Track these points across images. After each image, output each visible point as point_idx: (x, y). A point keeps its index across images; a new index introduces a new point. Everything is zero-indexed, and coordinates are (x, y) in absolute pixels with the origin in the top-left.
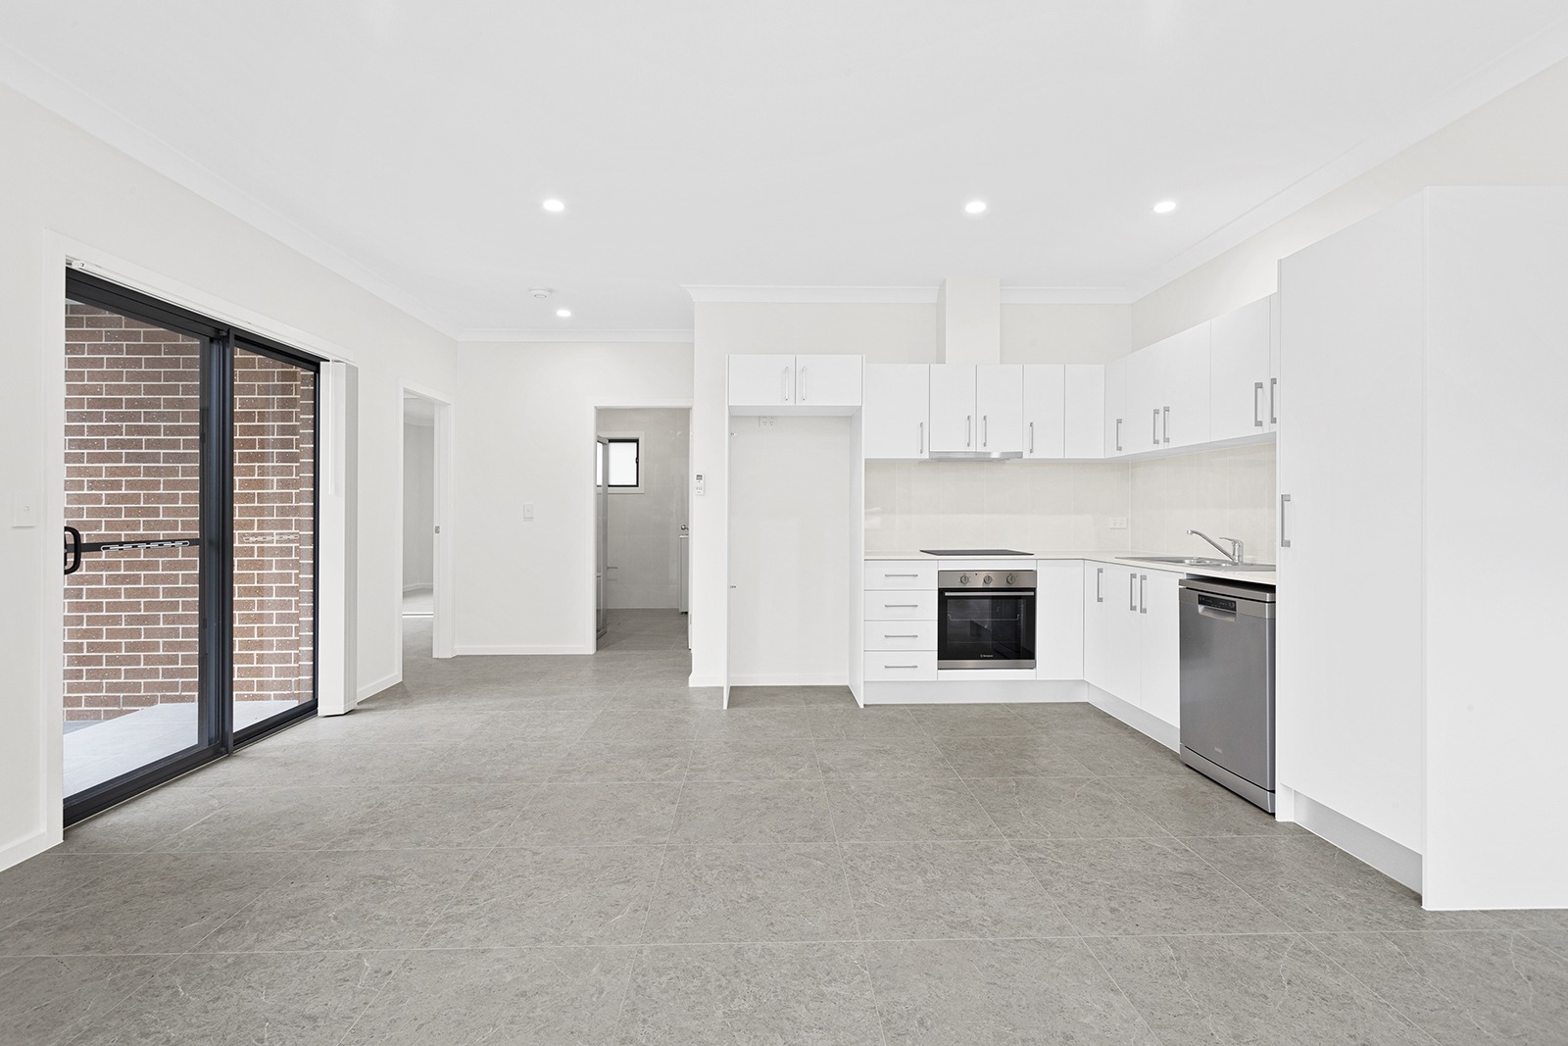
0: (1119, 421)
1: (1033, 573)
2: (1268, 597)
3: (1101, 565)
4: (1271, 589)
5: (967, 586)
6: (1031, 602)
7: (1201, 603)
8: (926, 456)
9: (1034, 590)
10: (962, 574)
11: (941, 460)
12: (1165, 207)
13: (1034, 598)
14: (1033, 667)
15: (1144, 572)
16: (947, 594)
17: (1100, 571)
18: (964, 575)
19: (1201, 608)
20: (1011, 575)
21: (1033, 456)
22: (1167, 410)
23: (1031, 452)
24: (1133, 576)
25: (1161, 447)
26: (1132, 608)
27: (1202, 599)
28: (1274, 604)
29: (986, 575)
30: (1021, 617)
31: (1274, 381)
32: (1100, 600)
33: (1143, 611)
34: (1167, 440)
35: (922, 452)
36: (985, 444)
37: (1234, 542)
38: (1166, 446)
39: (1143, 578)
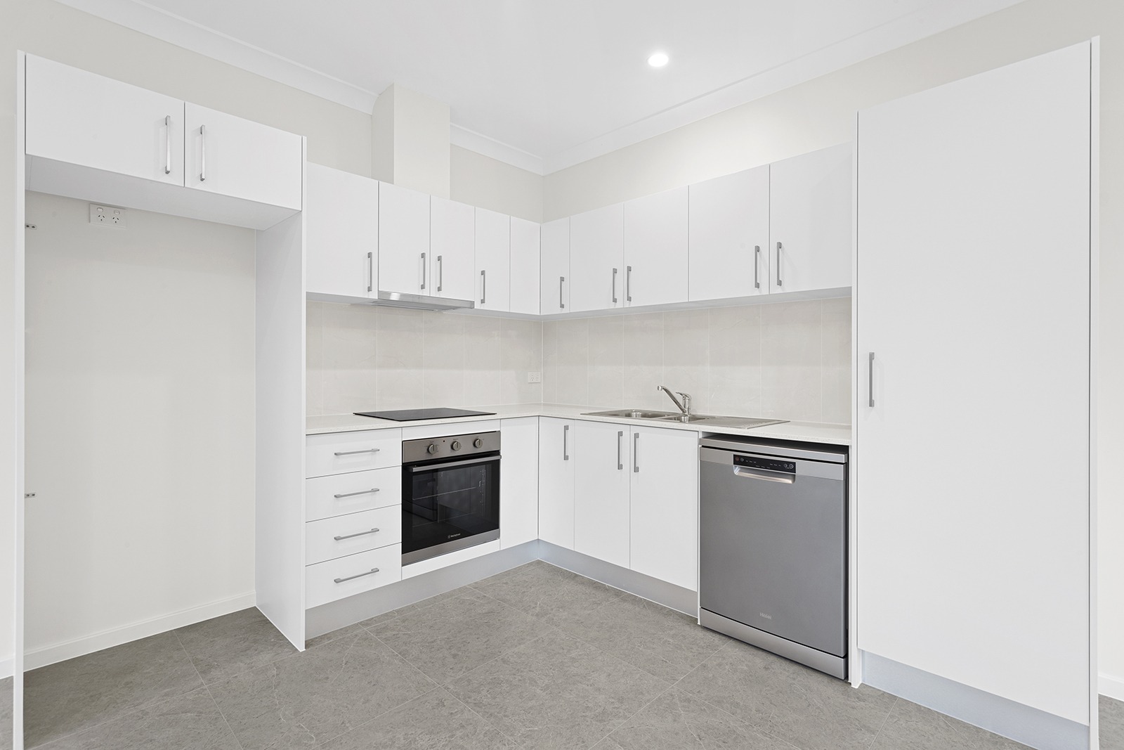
0: (563, 279)
1: (496, 435)
2: (840, 457)
3: (567, 422)
4: (844, 449)
5: (435, 457)
6: (495, 468)
7: (735, 463)
8: (373, 297)
9: (497, 453)
10: (451, 440)
13: (498, 462)
14: (496, 538)
15: (637, 430)
16: (415, 469)
17: (566, 428)
18: (430, 444)
19: (737, 470)
20: (476, 439)
21: (485, 307)
22: (629, 269)
23: (483, 301)
24: (620, 434)
25: (619, 305)
26: (620, 467)
27: (740, 461)
28: (847, 465)
29: (454, 442)
30: (483, 484)
31: (780, 246)
32: (566, 458)
33: (636, 470)
34: (629, 299)
35: (370, 289)
36: (439, 289)
37: (685, 396)
38: (627, 304)
39: (636, 436)
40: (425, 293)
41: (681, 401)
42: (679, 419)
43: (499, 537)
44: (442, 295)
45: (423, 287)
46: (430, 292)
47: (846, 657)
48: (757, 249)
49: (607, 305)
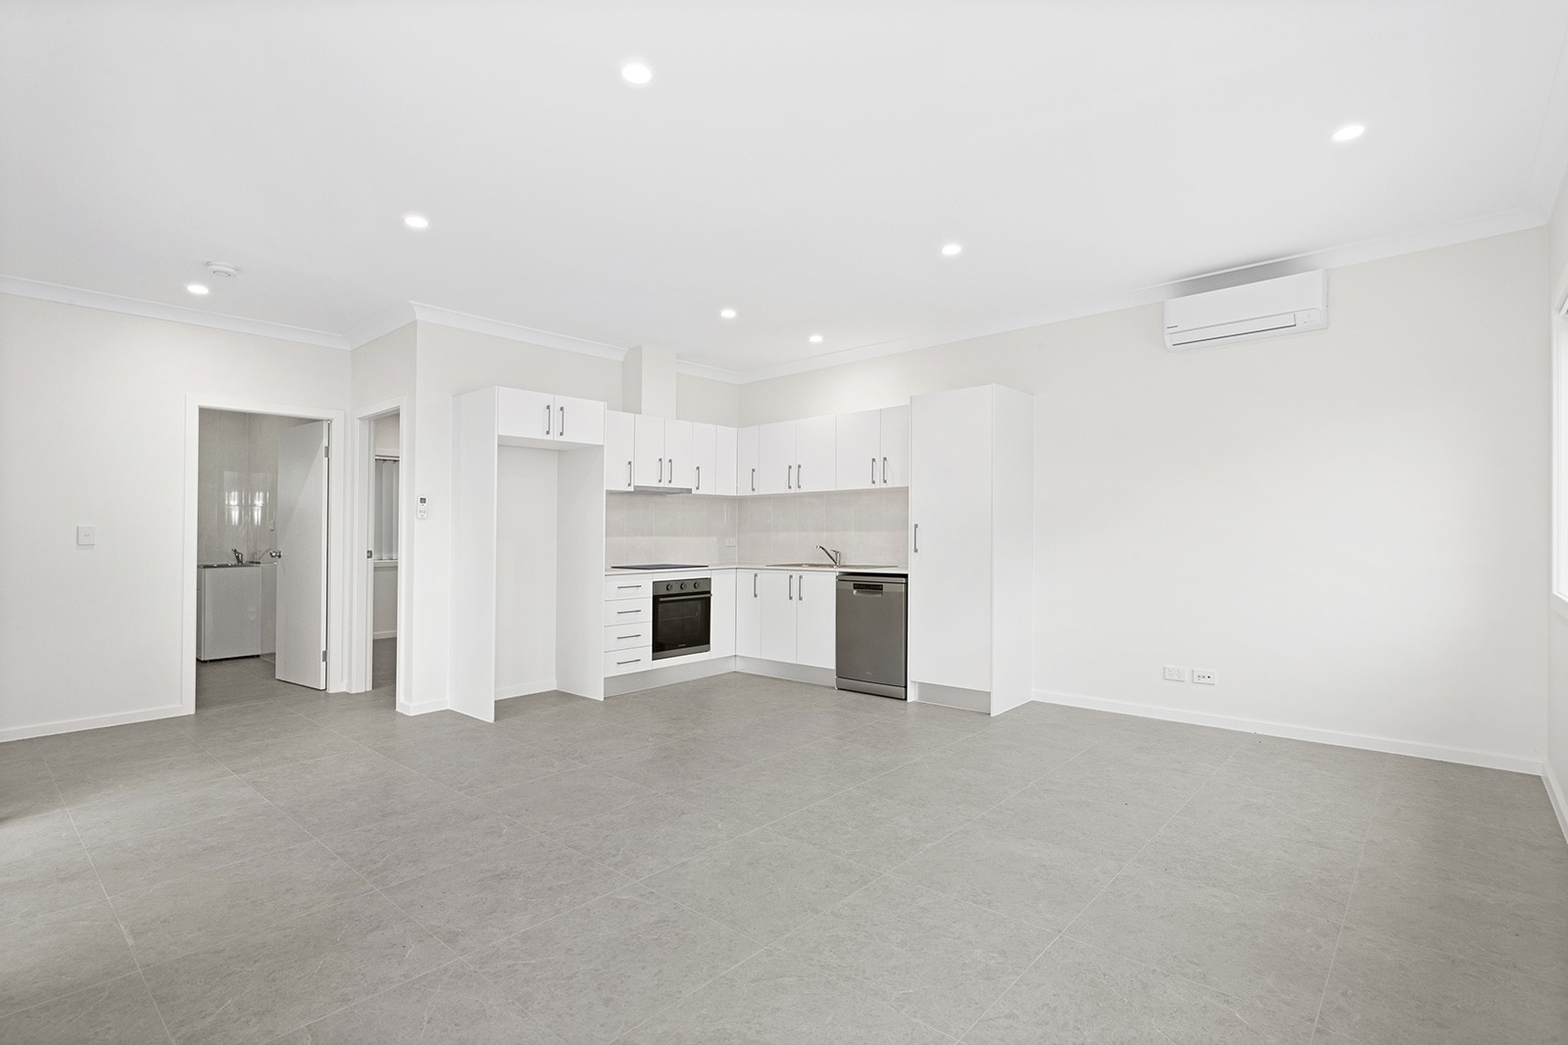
0: (754, 470)
1: (709, 580)
2: (904, 580)
3: (756, 572)
4: (906, 576)
5: (671, 592)
6: (706, 603)
7: (855, 588)
8: (631, 489)
9: (709, 592)
11: (642, 492)
12: (816, 339)
13: (710, 598)
14: (708, 650)
15: (801, 573)
16: (661, 599)
17: (756, 575)
18: (668, 584)
19: (855, 592)
20: (696, 582)
21: (699, 492)
22: (799, 466)
23: (698, 488)
24: (791, 577)
25: (792, 491)
26: (791, 598)
27: (856, 587)
28: (906, 584)
29: (682, 583)
30: (698, 614)
31: (885, 459)
32: (756, 596)
33: (801, 599)
34: (799, 487)
35: (629, 485)
36: (670, 482)
37: (837, 553)
38: (798, 490)
39: (801, 577)
40: (661, 485)
41: (833, 555)
42: (832, 566)
43: (709, 649)
44: (671, 486)
45: (660, 481)
46: (665, 484)
47: (906, 687)
48: (874, 460)
49: (784, 490)
